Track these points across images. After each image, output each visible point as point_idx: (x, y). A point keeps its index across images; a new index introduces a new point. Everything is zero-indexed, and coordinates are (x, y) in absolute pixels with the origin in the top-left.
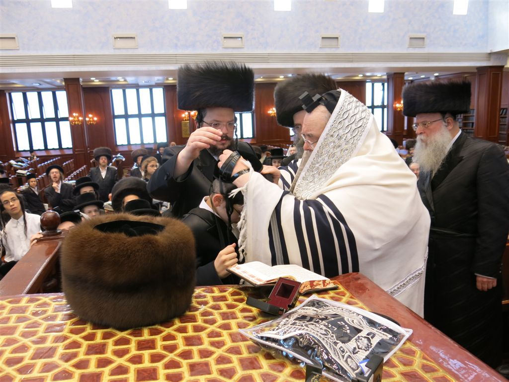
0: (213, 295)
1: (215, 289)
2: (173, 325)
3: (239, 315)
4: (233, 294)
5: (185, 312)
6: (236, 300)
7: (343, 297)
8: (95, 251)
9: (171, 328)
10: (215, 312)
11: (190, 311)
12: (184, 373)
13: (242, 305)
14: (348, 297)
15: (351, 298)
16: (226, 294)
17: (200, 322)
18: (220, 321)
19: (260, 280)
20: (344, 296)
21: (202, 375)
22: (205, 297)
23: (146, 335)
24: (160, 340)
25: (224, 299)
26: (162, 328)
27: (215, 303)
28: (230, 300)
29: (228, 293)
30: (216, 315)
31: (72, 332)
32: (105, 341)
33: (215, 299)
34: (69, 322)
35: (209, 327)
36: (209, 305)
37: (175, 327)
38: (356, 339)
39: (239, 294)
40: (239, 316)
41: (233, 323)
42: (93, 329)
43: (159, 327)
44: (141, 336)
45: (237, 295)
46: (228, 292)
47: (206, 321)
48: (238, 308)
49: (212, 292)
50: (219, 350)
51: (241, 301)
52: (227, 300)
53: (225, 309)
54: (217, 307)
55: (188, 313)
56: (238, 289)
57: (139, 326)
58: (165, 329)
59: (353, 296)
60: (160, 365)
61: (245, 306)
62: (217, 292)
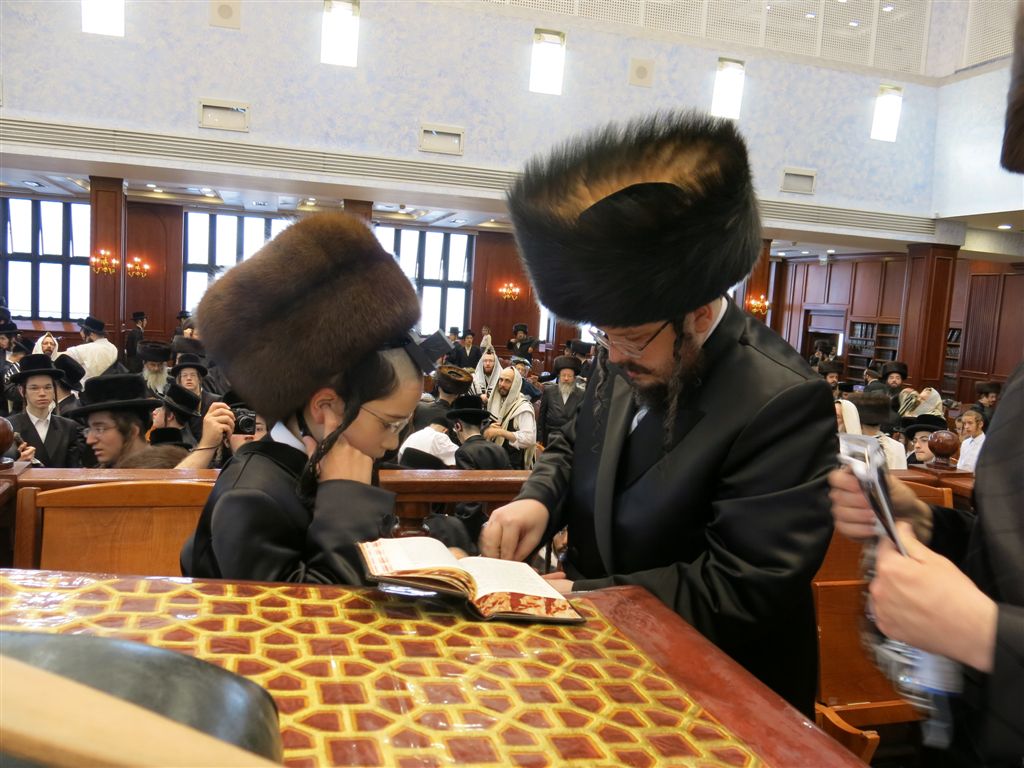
0: (304, 601)
1: (312, 589)
3: (354, 646)
4: (350, 605)
6: (353, 618)
7: (597, 632)
10: (299, 636)
13: (363, 629)
14: (609, 632)
15: (616, 635)
16: (335, 603)
17: (257, 655)
18: (306, 657)
20: (600, 630)
22: (283, 604)
25: (328, 612)
27: (304, 619)
28: (341, 616)
29: (340, 602)
30: (301, 643)
33: (307, 611)
35: (277, 668)
36: (290, 622)
39: (365, 606)
40: (353, 650)
41: (335, 663)
45: (360, 608)
46: (340, 599)
47: (271, 654)
48: (356, 633)
49: (304, 595)
51: (367, 619)
52: (332, 615)
53: (323, 633)
54: (307, 627)
56: (364, 595)
59: (619, 633)
61: (372, 631)
62: (314, 597)
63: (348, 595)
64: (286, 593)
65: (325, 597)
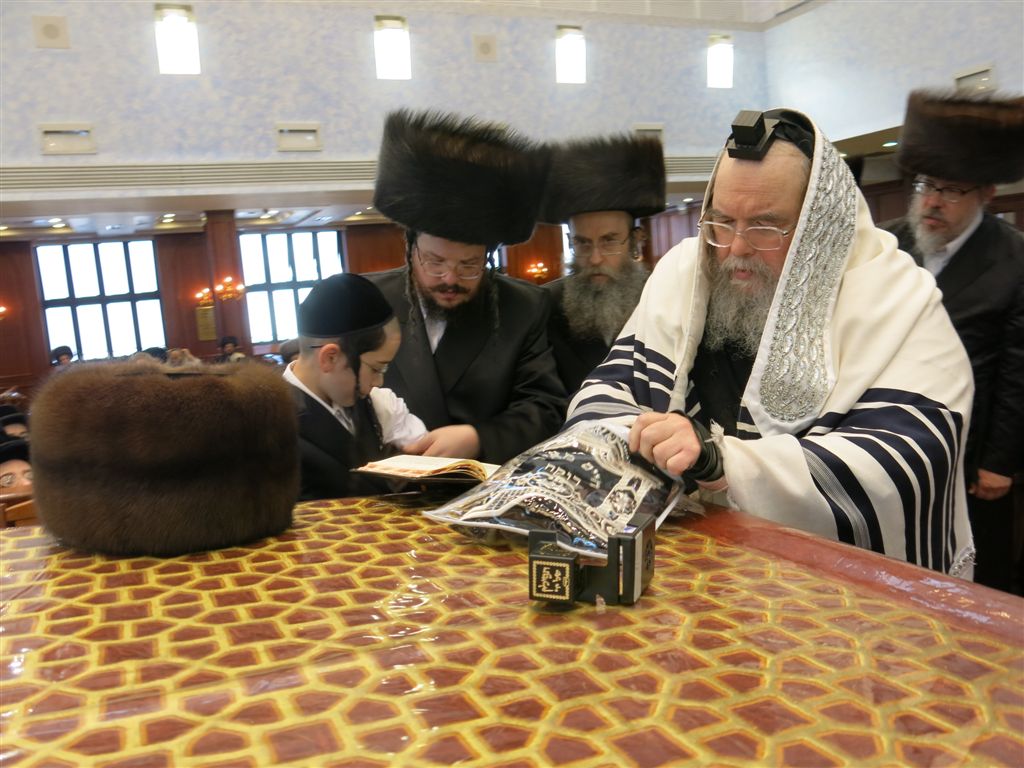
0: (331, 509)
1: (332, 502)
2: (265, 545)
3: (387, 526)
4: (369, 505)
5: (284, 530)
6: (376, 512)
8: (109, 405)
10: (342, 526)
11: (292, 528)
12: (305, 591)
13: (388, 516)
16: (356, 506)
17: (315, 537)
18: (355, 535)
19: (419, 472)
21: (340, 590)
22: (316, 512)
23: (217, 558)
24: (248, 562)
25: (354, 512)
26: (246, 550)
27: (338, 517)
28: (365, 512)
29: (360, 505)
30: (345, 529)
31: (65, 566)
32: (138, 571)
33: (334, 513)
34: (55, 557)
35: (336, 543)
36: (328, 520)
37: (271, 546)
40: (388, 528)
41: (378, 535)
42: (108, 560)
43: (240, 549)
44: (207, 559)
45: (377, 506)
46: (359, 503)
47: (327, 537)
48: (385, 519)
49: (329, 505)
50: (362, 564)
51: (388, 511)
52: (359, 513)
53: (358, 523)
54: (343, 521)
55: (290, 531)
57: (200, 551)
60: (257, 588)
61: (396, 517)
62: (336, 505)
63: (363, 500)
64: (312, 506)
65: (345, 504)
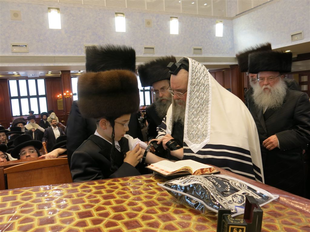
9: (99, 203)
12: (122, 228)
13: (142, 187)
21: (136, 228)
24: (95, 211)
38: (233, 196)
49: (118, 181)
50: (140, 212)
53: (132, 190)
58: (95, 204)
